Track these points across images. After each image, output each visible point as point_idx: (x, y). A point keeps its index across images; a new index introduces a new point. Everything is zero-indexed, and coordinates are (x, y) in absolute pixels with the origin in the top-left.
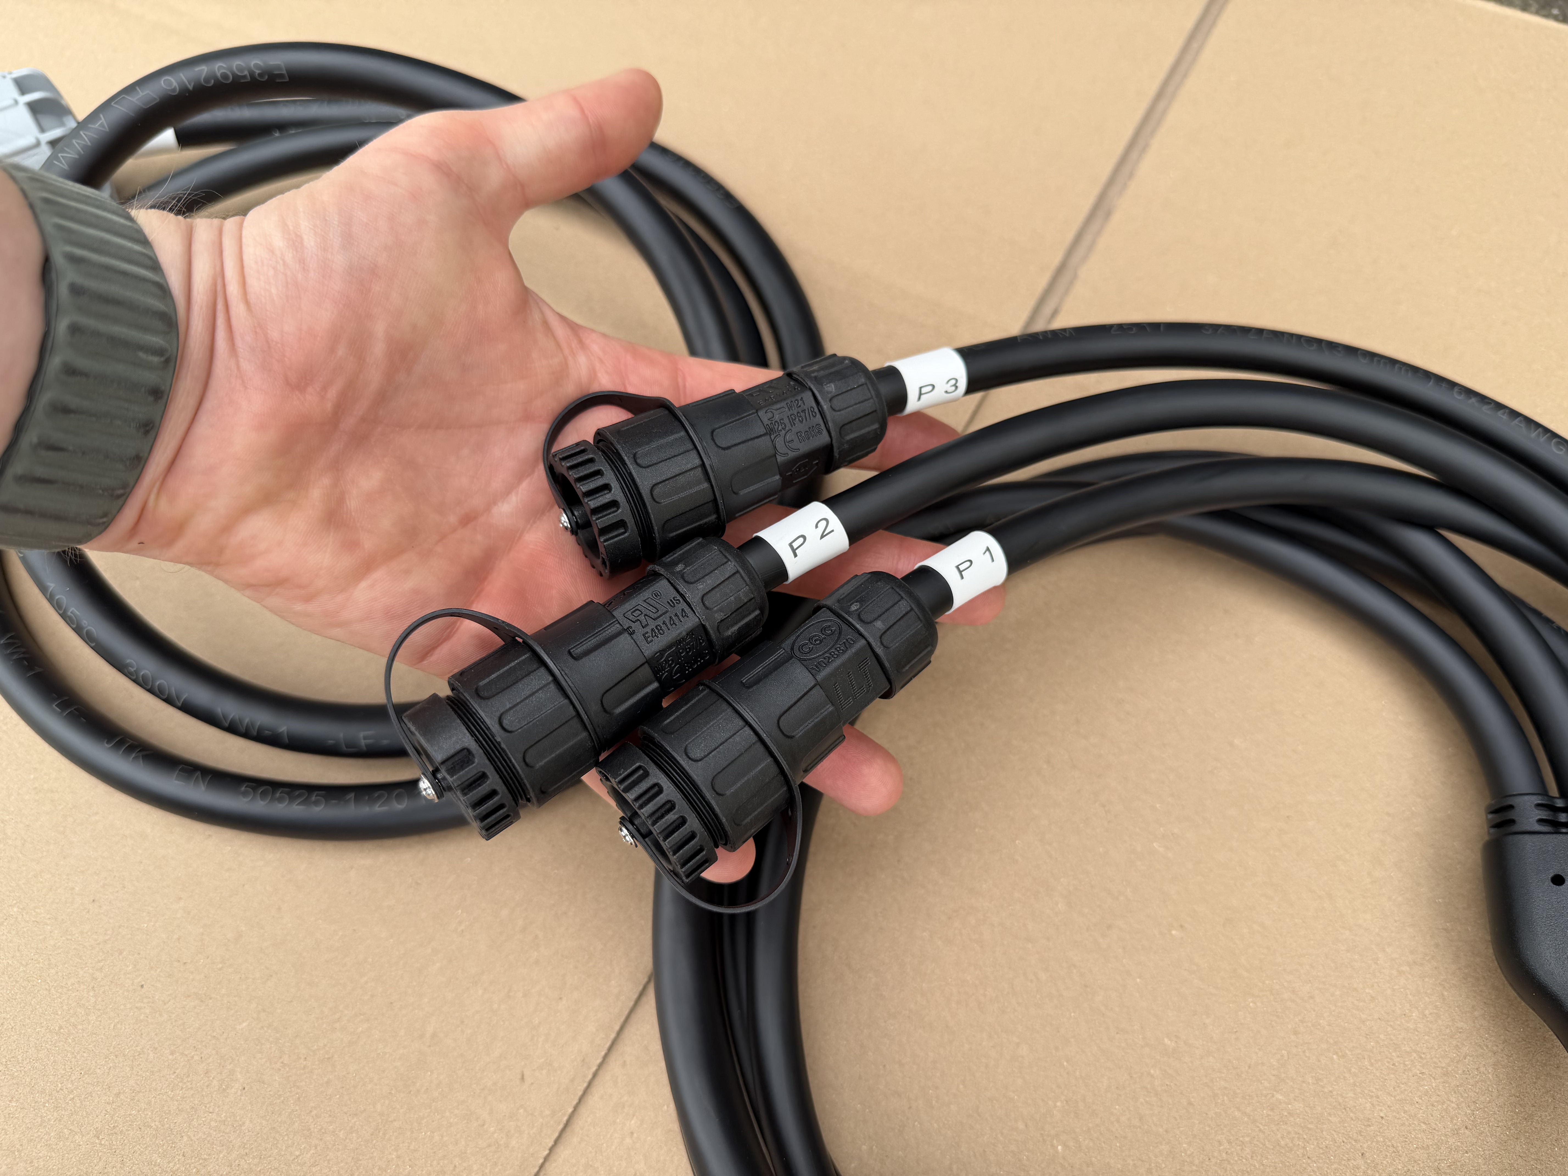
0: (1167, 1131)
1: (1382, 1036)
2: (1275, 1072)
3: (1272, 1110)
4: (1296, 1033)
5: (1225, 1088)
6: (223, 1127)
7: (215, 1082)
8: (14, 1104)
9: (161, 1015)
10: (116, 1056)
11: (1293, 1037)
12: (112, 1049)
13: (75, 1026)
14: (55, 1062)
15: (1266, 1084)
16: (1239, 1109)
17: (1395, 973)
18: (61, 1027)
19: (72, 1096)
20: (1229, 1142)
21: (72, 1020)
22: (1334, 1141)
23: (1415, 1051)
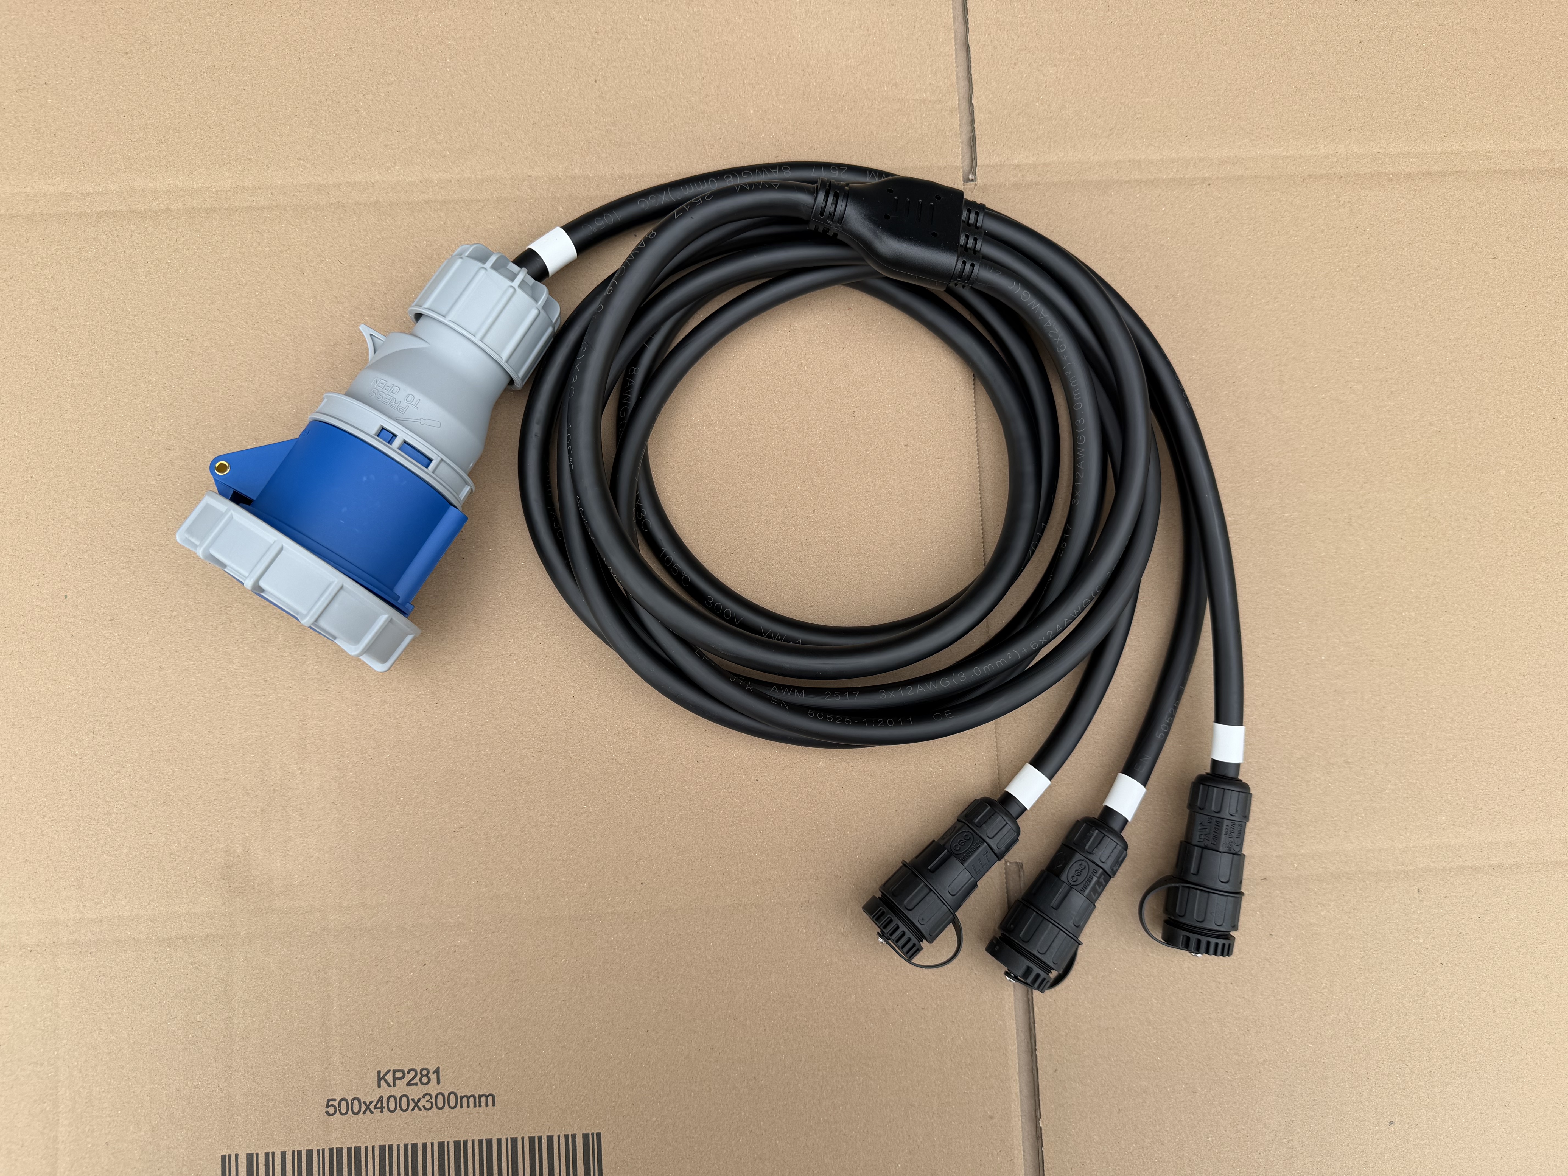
0: (1248, 557)
1: (1316, 463)
2: (1280, 505)
3: (1286, 522)
4: (1281, 483)
5: (1263, 524)
6: (846, 808)
7: (827, 794)
8: (740, 865)
9: (777, 785)
10: (771, 815)
11: (1281, 486)
12: (766, 814)
13: (740, 817)
14: (743, 836)
15: (1279, 513)
16: (1272, 530)
17: (1310, 431)
18: (733, 822)
19: (765, 844)
20: (1275, 546)
21: (736, 815)
22: (1316, 520)
23: (1332, 462)
